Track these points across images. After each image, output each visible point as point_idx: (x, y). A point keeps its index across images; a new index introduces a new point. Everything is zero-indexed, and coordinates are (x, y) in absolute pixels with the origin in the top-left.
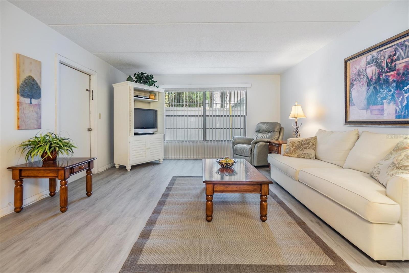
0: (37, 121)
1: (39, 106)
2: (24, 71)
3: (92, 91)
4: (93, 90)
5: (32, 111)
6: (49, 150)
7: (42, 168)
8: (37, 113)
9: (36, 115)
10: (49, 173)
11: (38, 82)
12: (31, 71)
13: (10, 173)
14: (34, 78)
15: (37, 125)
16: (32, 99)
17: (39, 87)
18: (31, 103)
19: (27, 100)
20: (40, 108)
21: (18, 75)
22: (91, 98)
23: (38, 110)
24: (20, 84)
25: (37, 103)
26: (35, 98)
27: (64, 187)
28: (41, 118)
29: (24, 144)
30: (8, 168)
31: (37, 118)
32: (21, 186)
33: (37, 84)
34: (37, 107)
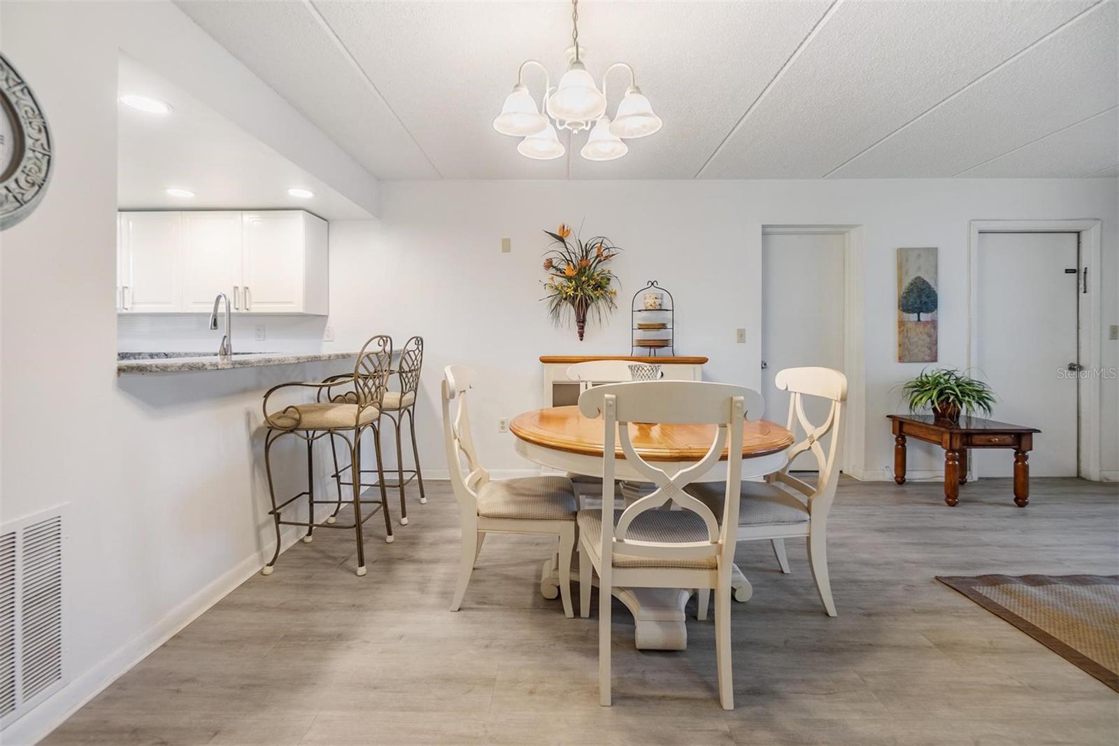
0: (930, 348)
1: (934, 324)
2: (907, 273)
3: (1083, 271)
4: (1086, 268)
5: (921, 333)
6: (938, 398)
7: (933, 427)
8: (930, 336)
9: (929, 339)
10: (933, 434)
11: (932, 285)
12: (919, 268)
13: (890, 423)
14: (925, 279)
15: (930, 356)
16: (921, 314)
17: (934, 291)
18: (919, 320)
19: (914, 317)
20: (935, 328)
21: (900, 280)
22: (1081, 287)
23: (932, 330)
24: (902, 293)
25: (929, 319)
26: (928, 311)
27: (951, 463)
28: (936, 344)
29: (910, 385)
30: (888, 416)
31: (930, 343)
32: (903, 446)
33: (930, 287)
34: (929, 326)
